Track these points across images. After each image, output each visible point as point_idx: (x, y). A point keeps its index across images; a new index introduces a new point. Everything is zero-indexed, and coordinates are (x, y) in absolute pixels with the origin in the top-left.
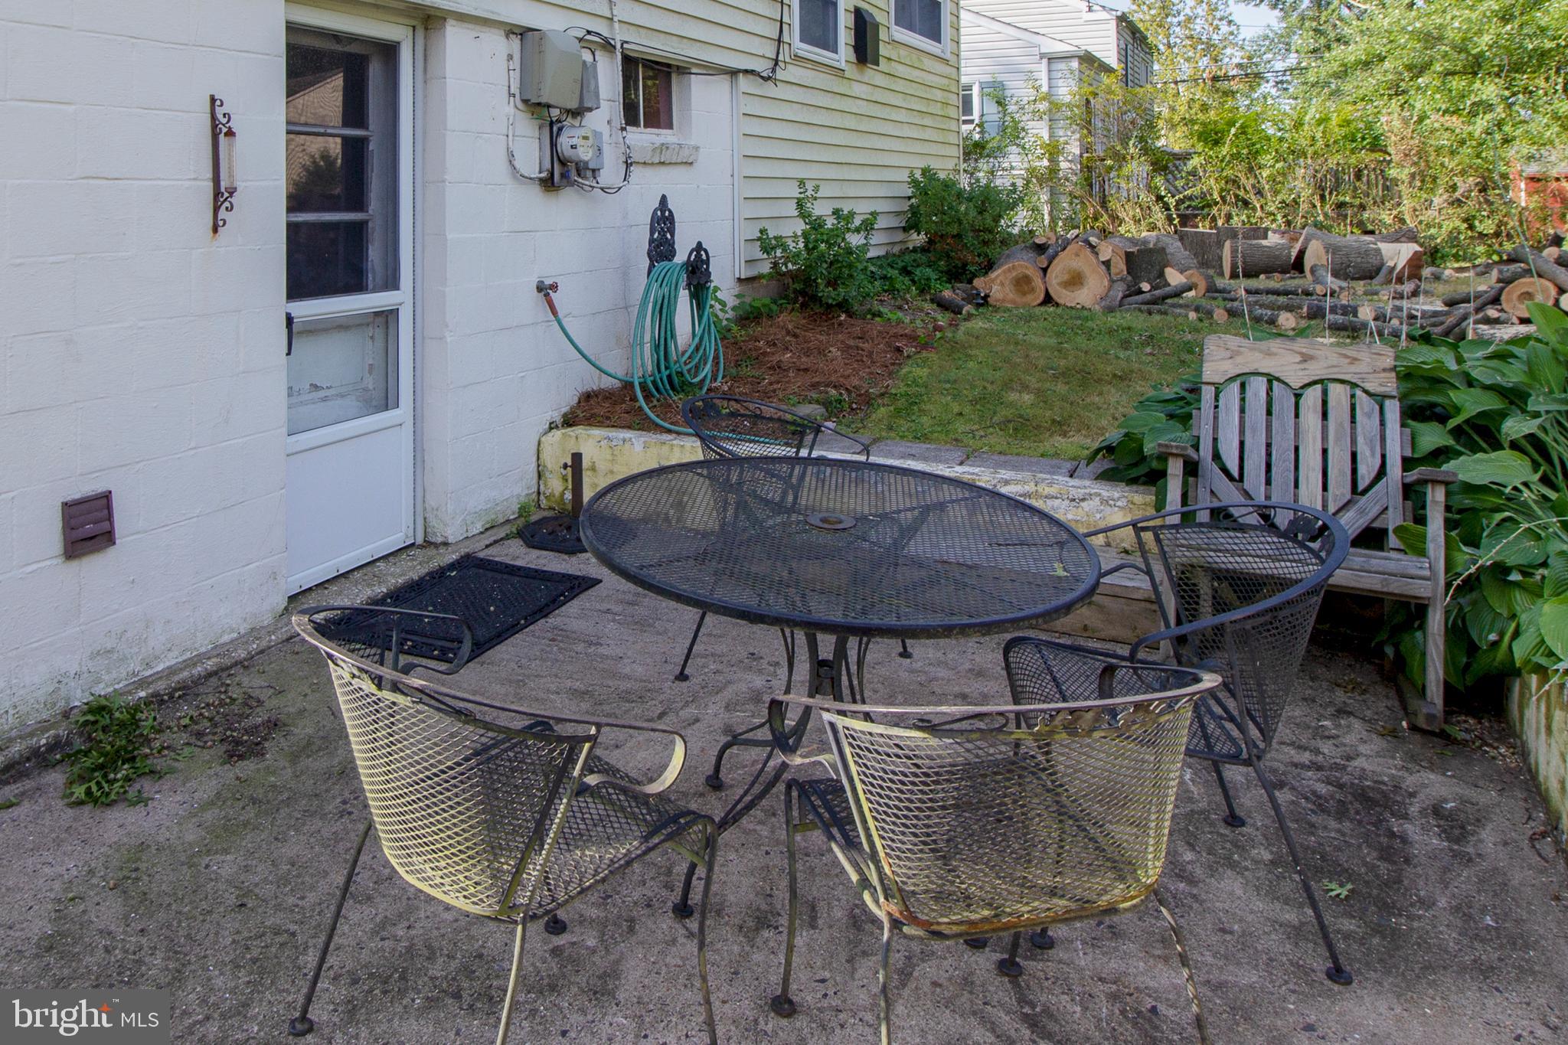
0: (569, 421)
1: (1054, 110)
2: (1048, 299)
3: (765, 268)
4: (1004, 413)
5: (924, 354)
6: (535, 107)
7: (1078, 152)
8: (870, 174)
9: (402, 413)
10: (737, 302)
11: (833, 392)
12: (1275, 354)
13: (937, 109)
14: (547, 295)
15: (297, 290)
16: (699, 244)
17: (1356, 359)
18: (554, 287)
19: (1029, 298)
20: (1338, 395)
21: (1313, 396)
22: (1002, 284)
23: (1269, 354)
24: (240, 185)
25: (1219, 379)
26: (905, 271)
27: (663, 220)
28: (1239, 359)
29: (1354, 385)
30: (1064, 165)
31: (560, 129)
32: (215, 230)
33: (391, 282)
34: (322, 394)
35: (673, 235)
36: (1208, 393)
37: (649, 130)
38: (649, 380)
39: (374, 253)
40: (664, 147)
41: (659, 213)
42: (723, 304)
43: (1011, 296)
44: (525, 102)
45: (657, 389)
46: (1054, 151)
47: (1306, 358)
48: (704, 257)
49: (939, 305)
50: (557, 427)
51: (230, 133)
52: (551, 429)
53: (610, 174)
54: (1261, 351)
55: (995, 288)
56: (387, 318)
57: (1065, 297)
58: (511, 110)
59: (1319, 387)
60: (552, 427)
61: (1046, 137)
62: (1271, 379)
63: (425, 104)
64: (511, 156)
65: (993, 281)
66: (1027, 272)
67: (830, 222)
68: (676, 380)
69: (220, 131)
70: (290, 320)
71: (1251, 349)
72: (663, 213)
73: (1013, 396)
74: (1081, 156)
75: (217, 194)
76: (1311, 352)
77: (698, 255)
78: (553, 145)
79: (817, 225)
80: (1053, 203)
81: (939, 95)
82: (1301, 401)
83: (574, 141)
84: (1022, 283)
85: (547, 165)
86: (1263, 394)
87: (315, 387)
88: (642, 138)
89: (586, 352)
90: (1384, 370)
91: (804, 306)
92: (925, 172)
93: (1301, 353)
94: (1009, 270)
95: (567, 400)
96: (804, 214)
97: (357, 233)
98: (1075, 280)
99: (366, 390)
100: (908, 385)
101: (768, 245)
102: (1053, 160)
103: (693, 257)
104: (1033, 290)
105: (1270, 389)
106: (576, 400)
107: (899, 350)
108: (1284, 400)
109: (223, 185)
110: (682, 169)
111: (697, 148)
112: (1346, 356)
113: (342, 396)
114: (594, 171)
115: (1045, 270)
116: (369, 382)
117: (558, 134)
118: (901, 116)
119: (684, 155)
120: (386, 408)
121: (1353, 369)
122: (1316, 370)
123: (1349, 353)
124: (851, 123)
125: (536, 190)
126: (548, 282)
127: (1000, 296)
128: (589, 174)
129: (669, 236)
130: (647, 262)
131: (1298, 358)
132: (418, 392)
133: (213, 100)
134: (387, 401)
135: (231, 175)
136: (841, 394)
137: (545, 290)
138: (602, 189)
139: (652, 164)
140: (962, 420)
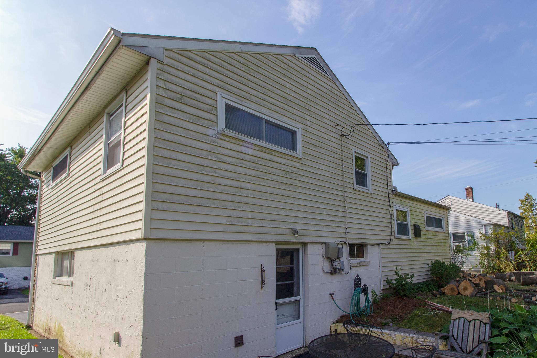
0: (338, 322)
1: (487, 238)
2: (459, 293)
3: (388, 287)
4: (431, 322)
5: (420, 307)
6: (328, 258)
7: (494, 249)
8: (420, 262)
9: (301, 320)
10: (380, 295)
11: (395, 316)
12: (466, 314)
13: (442, 244)
14: (332, 296)
15: (278, 297)
16: (365, 284)
17: (481, 315)
18: (333, 294)
19: (454, 293)
20: (477, 322)
21: (472, 323)
22: (447, 290)
23: (465, 313)
24: (265, 280)
25: (455, 318)
26: (427, 286)
27: (358, 279)
28: (459, 314)
29: (481, 321)
30: (491, 252)
31: (334, 262)
32: (262, 288)
33: (298, 295)
34: (285, 317)
35: (360, 282)
36: (452, 321)
37: (358, 259)
38: (354, 313)
39: (295, 289)
40: (360, 262)
41: (357, 278)
42: (377, 295)
43: (450, 292)
44: (326, 257)
45: (356, 315)
46: (488, 249)
47: (472, 315)
48: (366, 287)
49: (433, 294)
50: (335, 323)
51: (264, 271)
52: (333, 323)
53: (346, 269)
54: (463, 313)
55: (446, 290)
56: (298, 301)
57: (463, 293)
58: (323, 259)
59: (474, 321)
60: (334, 323)
61: (485, 246)
62: (465, 319)
63: (305, 261)
64: (323, 268)
65: (445, 289)
66: (453, 287)
67: (403, 276)
68: (360, 314)
69: (263, 270)
70: (276, 303)
71: (461, 312)
72: (358, 278)
73: (434, 318)
74: (495, 250)
75: (262, 282)
76: (473, 313)
77: (365, 287)
78: (332, 265)
79: (400, 277)
80: (488, 262)
81: (442, 241)
82: (470, 324)
83: (336, 265)
84: (452, 290)
85: (331, 269)
86: (463, 322)
87: (283, 315)
88: (355, 261)
89: (340, 308)
90: (487, 318)
91: (397, 295)
92: (436, 260)
93: (471, 314)
94: (449, 286)
95: (338, 317)
96: (397, 274)
97: (292, 285)
98: (465, 289)
99: (294, 315)
100: (413, 315)
101: (388, 281)
102: (488, 251)
103: (363, 287)
104: (455, 291)
105: (464, 321)
106: (340, 317)
107: (415, 306)
108: (467, 323)
109: (263, 280)
110: (366, 267)
111: (369, 262)
112: (479, 314)
113: (289, 317)
114: (342, 270)
115: (458, 286)
116: (295, 314)
117: (333, 263)
118: (430, 247)
119: (366, 263)
120: (298, 319)
121: (481, 317)
122: (473, 317)
123: (480, 314)
124: (414, 251)
125: (329, 275)
126: (332, 293)
127: (447, 292)
128: (341, 270)
129: (359, 282)
130: (354, 288)
131: (470, 315)
132: (304, 316)
133: (261, 265)
134: (298, 318)
135: (264, 278)
136: (397, 317)
137: (331, 295)
138: (345, 273)
139: (358, 266)
140: (421, 323)
